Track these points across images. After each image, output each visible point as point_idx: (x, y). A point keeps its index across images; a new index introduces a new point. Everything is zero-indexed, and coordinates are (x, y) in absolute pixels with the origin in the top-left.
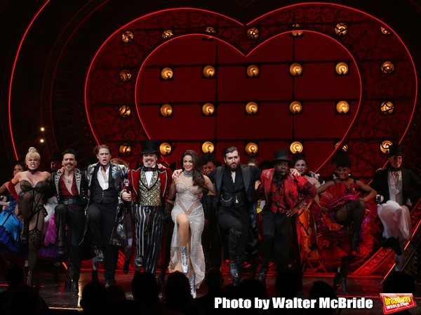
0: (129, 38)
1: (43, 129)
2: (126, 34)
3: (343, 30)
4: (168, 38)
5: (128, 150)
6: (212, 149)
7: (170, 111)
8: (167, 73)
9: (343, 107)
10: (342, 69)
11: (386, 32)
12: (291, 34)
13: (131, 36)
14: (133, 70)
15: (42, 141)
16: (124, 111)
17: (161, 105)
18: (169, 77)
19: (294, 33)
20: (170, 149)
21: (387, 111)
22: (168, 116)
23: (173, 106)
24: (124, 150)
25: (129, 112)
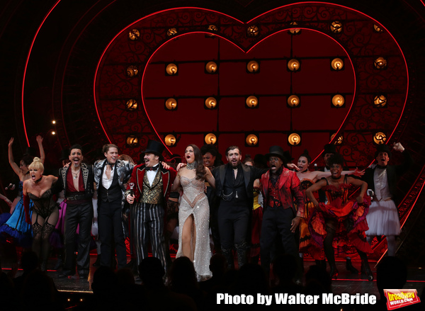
0: (136, 35)
1: (54, 122)
2: (132, 33)
3: (339, 28)
4: (173, 36)
5: (135, 141)
6: (214, 140)
7: (174, 105)
8: (172, 69)
9: (338, 101)
10: (337, 64)
11: (379, 29)
12: (289, 32)
13: (138, 33)
14: (140, 67)
15: (53, 133)
16: (131, 105)
17: (166, 99)
18: (173, 72)
19: (292, 31)
20: (174, 140)
21: (380, 104)
22: (173, 109)
23: (177, 99)
24: (131, 142)
25: (135, 106)
